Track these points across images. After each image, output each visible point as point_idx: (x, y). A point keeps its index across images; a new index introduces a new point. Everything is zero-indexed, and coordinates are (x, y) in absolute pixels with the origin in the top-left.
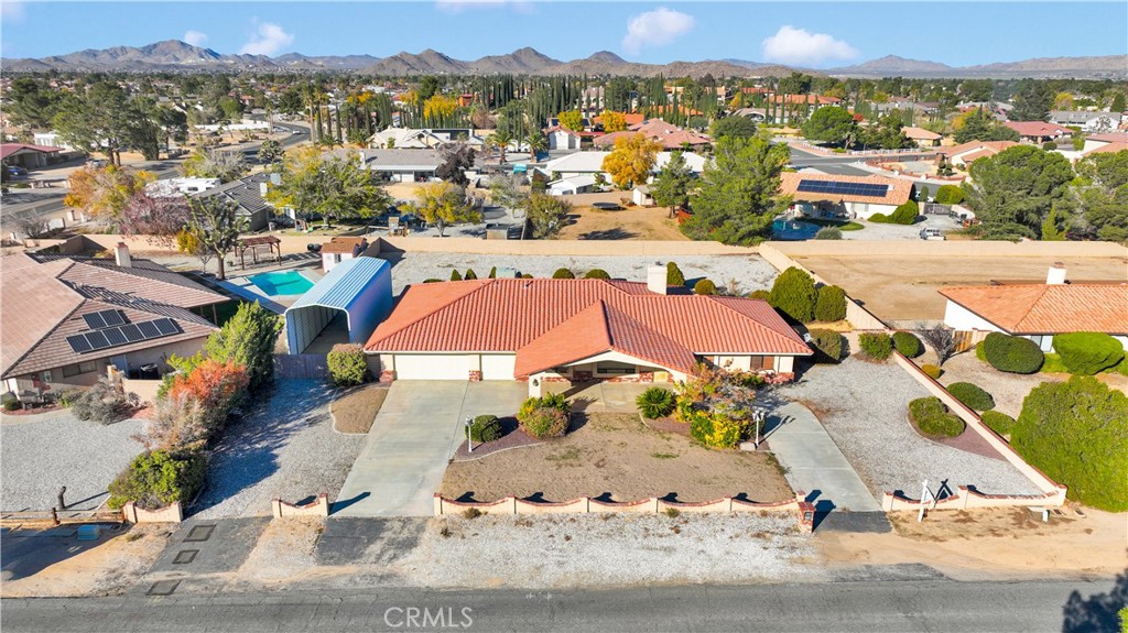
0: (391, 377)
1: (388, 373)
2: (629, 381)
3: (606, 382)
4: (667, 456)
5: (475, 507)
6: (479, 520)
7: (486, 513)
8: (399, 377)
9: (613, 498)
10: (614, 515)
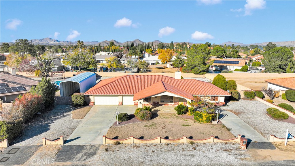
0: (93, 104)
1: (92, 102)
2: (171, 105)
3: (164, 105)
4: (187, 125)
5: (118, 141)
6: (120, 145)
7: (122, 143)
8: (96, 104)
9: (169, 138)
10: (170, 144)
